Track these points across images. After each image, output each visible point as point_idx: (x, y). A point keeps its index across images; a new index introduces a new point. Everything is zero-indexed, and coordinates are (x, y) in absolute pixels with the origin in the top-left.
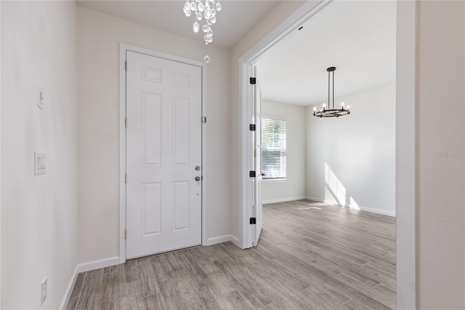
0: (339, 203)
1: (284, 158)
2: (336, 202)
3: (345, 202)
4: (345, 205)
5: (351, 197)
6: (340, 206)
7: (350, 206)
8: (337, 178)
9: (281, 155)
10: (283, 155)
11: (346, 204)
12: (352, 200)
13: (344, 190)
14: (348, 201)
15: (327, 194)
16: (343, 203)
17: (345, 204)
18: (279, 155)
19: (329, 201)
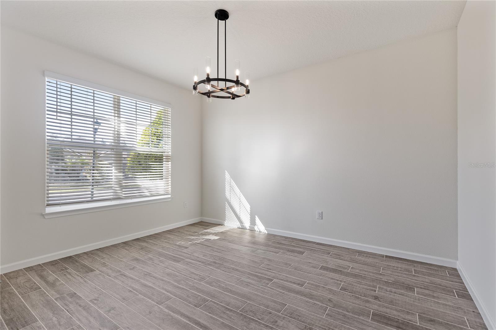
0: (242, 224)
1: (168, 164)
2: (239, 224)
3: (250, 223)
4: (249, 227)
5: (256, 216)
6: (243, 228)
7: (255, 228)
8: (240, 191)
9: (164, 160)
10: (166, 160)
11: (251, 226)
12: (258, 221)
13: (248, 207)
14: (253, 222)
15: (229, 213)
16: (247, 225)
17: (249, 225)
18: (161, 160)
19: (231, 224)
